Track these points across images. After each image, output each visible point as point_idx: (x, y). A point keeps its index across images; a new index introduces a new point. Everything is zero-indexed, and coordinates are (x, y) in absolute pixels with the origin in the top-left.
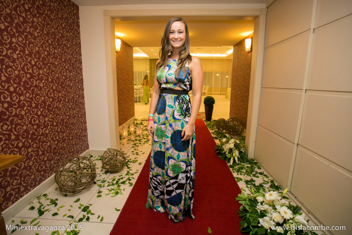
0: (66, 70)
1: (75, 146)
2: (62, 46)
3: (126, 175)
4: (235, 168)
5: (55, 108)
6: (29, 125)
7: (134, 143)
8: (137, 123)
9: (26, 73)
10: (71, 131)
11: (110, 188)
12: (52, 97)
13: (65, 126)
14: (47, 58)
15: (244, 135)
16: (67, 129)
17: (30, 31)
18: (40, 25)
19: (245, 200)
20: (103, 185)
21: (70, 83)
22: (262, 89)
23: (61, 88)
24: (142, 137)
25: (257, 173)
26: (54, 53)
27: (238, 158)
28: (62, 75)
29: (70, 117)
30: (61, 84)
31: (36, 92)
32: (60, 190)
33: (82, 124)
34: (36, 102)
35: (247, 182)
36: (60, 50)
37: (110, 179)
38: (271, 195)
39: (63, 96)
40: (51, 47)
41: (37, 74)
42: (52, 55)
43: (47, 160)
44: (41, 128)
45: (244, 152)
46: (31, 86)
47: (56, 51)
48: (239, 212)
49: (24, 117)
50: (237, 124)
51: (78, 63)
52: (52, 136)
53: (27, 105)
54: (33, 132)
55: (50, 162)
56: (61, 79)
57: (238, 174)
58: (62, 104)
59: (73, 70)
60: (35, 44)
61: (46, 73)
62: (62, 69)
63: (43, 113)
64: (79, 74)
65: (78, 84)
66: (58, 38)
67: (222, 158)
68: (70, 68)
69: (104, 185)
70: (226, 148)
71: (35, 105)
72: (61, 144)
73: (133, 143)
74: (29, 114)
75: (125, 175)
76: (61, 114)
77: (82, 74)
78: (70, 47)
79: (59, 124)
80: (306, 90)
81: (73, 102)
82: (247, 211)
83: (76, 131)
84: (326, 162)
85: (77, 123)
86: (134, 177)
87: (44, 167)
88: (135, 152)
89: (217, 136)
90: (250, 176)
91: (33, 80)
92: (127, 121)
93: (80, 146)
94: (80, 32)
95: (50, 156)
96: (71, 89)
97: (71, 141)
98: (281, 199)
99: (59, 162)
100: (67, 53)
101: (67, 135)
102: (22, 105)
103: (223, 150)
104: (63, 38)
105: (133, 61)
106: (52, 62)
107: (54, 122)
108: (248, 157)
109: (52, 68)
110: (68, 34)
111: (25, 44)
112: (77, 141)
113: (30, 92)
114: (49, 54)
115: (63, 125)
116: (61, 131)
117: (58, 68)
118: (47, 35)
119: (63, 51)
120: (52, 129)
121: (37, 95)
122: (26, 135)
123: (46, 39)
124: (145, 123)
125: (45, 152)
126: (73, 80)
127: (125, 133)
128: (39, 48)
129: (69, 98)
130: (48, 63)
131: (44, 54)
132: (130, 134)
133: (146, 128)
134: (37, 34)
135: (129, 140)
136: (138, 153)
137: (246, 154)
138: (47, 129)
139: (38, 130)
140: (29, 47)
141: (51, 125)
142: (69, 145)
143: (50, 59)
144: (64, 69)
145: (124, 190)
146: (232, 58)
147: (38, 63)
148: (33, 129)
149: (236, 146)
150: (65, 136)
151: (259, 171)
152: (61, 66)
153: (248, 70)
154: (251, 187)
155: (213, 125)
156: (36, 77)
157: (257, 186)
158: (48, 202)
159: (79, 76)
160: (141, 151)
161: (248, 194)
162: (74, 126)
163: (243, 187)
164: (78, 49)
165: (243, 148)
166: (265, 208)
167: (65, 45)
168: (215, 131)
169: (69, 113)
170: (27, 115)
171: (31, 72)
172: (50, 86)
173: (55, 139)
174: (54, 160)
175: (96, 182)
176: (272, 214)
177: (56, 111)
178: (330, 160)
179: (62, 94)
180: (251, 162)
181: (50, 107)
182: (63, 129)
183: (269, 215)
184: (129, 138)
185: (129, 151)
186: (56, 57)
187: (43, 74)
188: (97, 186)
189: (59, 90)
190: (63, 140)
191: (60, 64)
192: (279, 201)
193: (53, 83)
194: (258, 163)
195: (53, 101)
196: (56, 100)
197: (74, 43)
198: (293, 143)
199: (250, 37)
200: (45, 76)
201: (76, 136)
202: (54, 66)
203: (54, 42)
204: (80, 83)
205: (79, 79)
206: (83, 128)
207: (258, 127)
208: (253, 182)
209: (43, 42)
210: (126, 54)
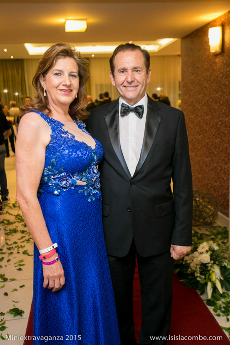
4: (218, 306)
27: (221, 281)
45: (229, 267)
67: (188, 284)
70: (194, 262)
165: (227, 260)
199: (218, 24)
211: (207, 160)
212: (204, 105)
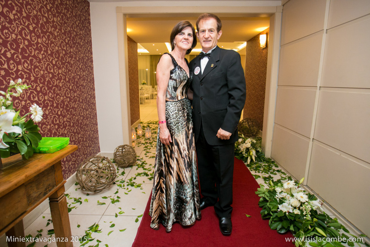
0: (80, 69)
1: (88, 148)
2: (77, 44)
4: (252, 167)
5: (72, 108)
6: (52, 125)
7: (146, 146)
8: (144, 127)
9: (49, 73)
10: (85, 132)
12: (69, 97)
13: (80, 127)
14: (65, 57)
15: (260, 136)
16: (82, 130)
17: (51, 30)
18: (59, 25)
19: (264, 193)
20: (122, 185)
21: (84, 82)
22: (278, 87)
23: (77, 88)
24: (152, 140)
25: (274, 170)
26: (70, 52)
27: (255, 156)
28: (77, 74)
29: (84, 118)
30: (76, 83)
31: (56, 91)
32: (82, 189)
33: (94, 125)
34: (56, 102)
36: (74, 49)
37: (128, 180)
38: (289, 183)
39: (78, 96)
40: (68, 46)
41: (57, 73)
42: (68, 54)
43: (66, 161)
44: (61, 128)
45: (260, 151)
46: (53, 86)
47: (72, 51)
48: (259, 203)
49: (48, 117)
50: (252, 125)
51: (90, 62)
52: (70, 137)
53: (50, 104)
54: (55, 132)
55: (69, 163)
56: (76, 78)
57: (256, 172)
58: (77, 104)
59: (85, 69)
60: (55, 43)
61: (64, 73)
62: (77, 68)
63: (62, 113)
64: (91, 73)
65: (90, 84)
66: (73, 37)
67: (239, 158)
68: (83, 67)
69: (124, 185)
70: (243, 147)
71: (56, 104)
73: (143, 146)
74: (52, 113)
76: (77, 114)
77: (93, 73)
78: (83, 45)
79: (75, 125)
80: (320, 87)
81: (86, 103)
82: (267, 201)
83: (89, 133)
84: (338, 153)
85: (90, 124)
87: (64, 168)
90: (268, 174)
91: (54, 80)
93: (93, 149)
94: (91, 30)
95: (68, 157)
96: (84, 89)
97: (85, 143)
98: (298, 187)
99: (76, 164)
100: (80, 52)
101: (82, 136)
102: (46, 105)
103: (240, 150)
104: (77, 36)
105: (137, 58)
106: (68, 61)
107: (71, 122)
108: (264, 156)
111: (47, 44)
112: (90, 143)
113: (52, 92)
114: (66, 54)
115: (78, 126)
116: (77, 132)
117: (73, 67)
118: (65, 33)
119: (77, 49)
120: (69, 129)
121: (58, 94)
122: (49, 134)
123: (64, 38)
124: (153, 126)
126: (86, 79)
127: (134, 137)
128: (58, 47)
129: (83, 98)
130: (65, 62)
131: (63, 53)
132: (138, 137)
133: (154, 131)
134: (56, 33)
135: (139, 143)
137: (263, 153)
138: (66, 129)
139: (59, 130)
140: (51, 47)
141: (68, 126)
142: (83, 147)
143: (67, 58)
144: (79, 68)
146: (246, 54)
147: (58, 62)
148: (55, 128)
149: (253, 145)
150: (80, 137)
151: (276, 169)
152: (76, 66)
153: (263, 68)
154: (269, 182)
156: (56, 77)
157: (275, 182)
158: (73, 201)
159: (91, 75)
161: (267, 189)
162: (87, 127)
163: (261, 183)
164: (90, 47)
165: (259, 148)
166: (283, 195)
167: (78, 43)
169: (83, 114)
170: (50, 114)
171: (53, 72)
172: (67, 86)
173: (72, 140)
174: (71, 161)
175: (116, 182)
176: (290, 200)
177: (72, 111)
178: (341, 151)
179: (77, 94)
180: (268, 161)
181: (68, 107)
182: (78, 130)
183: (287, 202)
184: (138, 141)
185: (141, 153)
186: (72, 56)
187: (62, 74)
188: (117, 186)
189: (74, 90)
190: (78, 141)
191: (75, 63)
192: (296, 189)
193: (70, 83)
194: (275, 161)
195: (70, 101)
196: (72, 100)
197: (86, 41)
198: (308, 138)
199: (265, 33)
200: (63, 76)
201: (89, 138)
202: (70, 66)
203: (70, 40)
204: (91, 82)
205: (91, 78)
206: (95, 129)
207: (274, 126)
208: (271, 179)
209: (62, 41)
210: (131, 51)
211: (257, 103)
212: (256, 75)
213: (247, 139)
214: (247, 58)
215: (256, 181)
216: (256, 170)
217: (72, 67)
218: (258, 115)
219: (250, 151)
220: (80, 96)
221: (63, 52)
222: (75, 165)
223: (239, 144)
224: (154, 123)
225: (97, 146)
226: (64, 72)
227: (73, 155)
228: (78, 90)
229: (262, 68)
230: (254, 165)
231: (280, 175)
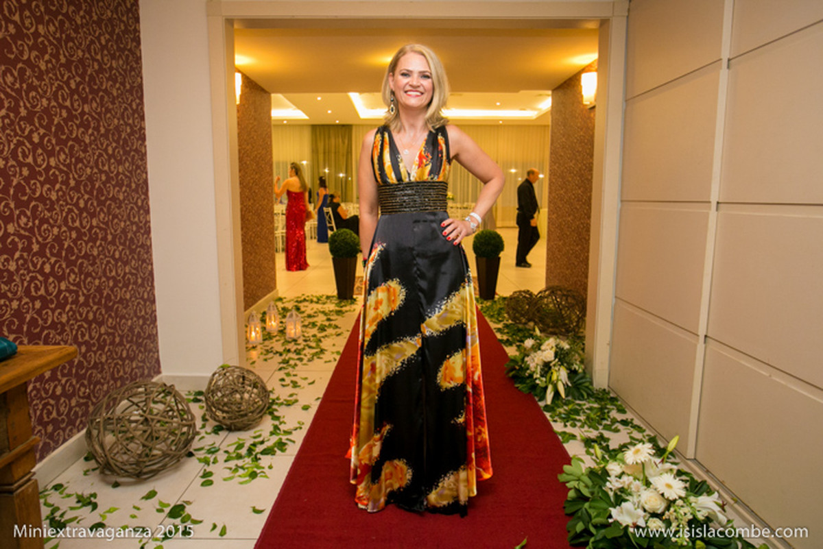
0: (110, 157)
1: (127, 362)
2: (101, 94)
3: (272, 434)
4: (558, 412)
5: (83, 257)
6: (25, 300)
7: (284, 360)
8: (284, 309)
9: (21, 165)
10: (118, 320)
11: (232, 464)
12: (76, 228)
13: (106, 306)
14: (67, 125)
16: (110, 316)
17: (29, 57)
18: (51, 43)
19: (579, 479)
20: (212, 460)
21: (118, 191)
22: (622, 206)
23: (98, 205)
24: (305, 343)
25: (614, 421)
26: (83, 113)
27: (566, 386)
28: (99, 169)
29: (116, 282)
30: (97, 193)
31: (41, 212)
32: (102, 472)
33: (145, 303)
34: (40, 239)
35: (588, 442)
36: (94, 105)
37: (228, 446)
38: (637, 451)
39: (101, 225)
40: (76, 97)
41: (44, 166)
42: (77, 119)
43: (62, 395)
44: (51, 309)
45: (580, 371)
46: (30, 199)
47: (86, 109)
48: (565, 505)
49: (15, 277)
50: (567, 305)
51: (137, 141)
52: (74, 332)
53: (20, 246)
54: (32, 318)
55: (69, 401)
56: (97, 181)
57: (566, 426)
58: (99, 247)
59: (124, 158)
60: (39, 90)
61: (64, 165)
62: (100, 155)
63: (56, 269)
64: (140, 168)
65: (136, 196)
66: (92, 74)
67: (524, 390)
68: (119, 152)
69: (215, 459)
70: (534, 362)
71: (38, 246)
72: (95, 354)
73: (280, 359)
74: (25, 270)
75: (269, 434)
76: (97, 274)
77: (145, 168)
78: (118, 97)
79: (91, 301)
80: (718, 203)
81: (124, 244)
82: (586, 499)
83: (129, 323)
84: (764, 371)
85: (133, 299)
86: (293, 439)
87: (54, 414)
88: (288, 380)
89: (511, 336)
90: (597, 429)
91: (35, 184)
92: (255, 301)
93: (141, 364)
94: (140, 58)
95: (68, 384)
96: (119, 208)
97: (119, 349)
98: (662, 461)
99: (90, 403)
100: (111, 113)
101: (110, 331)
102: (10, 247)
103: (528, 369)
104: (102, 74)
105: (271, 135)
106: (77, 135)
107: (81, 293)
108: (591, 383)
109: (77, 152)
110: (114, 62)
111: (19, 91)
112: (133, 349)
113: (29, 213)
114: (71, 117)
115: (99, 303)
116: (95, 320)
117: (90, 151)
118: (67, 65)
119: (102, 107)
120: (74, 312)
121: (44, 221)
122: (17, 323)
123: (65, 78)
124: (309, 308)
125: (59, 373)
126: (125, 183)
127: (255, 335)
128: (49, 100)
129: (116, 231)
130: (68, 139)
131: (61, 116)
132: (268, 336)
133: (311, 320)
134: (44, 64)
135: (268, 352)
136: (296, 383)
137: (588, 376)
138: (64, 311)
139: (44, 312)
140: (28, 99)
141: (72, 303)
142: (113, 359)
143: (73, 129)
144: (105, 155)
145: (270, 467)
146: (550, 123)
147: (46, 139)
148: (34, 309)
149: (561, 356)
150: (105, 334)
151: (620, 417)
152: (98, 148)
155: (501, 309)
156: (42, 175)
157: (614, 450)
158: (72, 502)
159: (139, 174)
160: (306, 379)
161: (590, 467)
162: (125, 308)
163: (577, 454)
164: (138, 101)
165: (578, 363)
166: (624, 482)
167: (106, 91)
168: (506, 326)
169: (114, 273)
170: (21, 272)
171: (32, 163)
172: (72, 199)
173: (80, 340)
174: (77, 397)
175: (194, 452)
176: (640, 495)
177: (85, 265)
178: (772, 366)
179: (99, 219)
180: (599, 397)
181: (72, 256)
182: (101, 313)
183: (635, 499)
184: (267, 346)
185: (270, 378)
186: (86, 123)
187: (57, 168)
188: (197, 461)
189: (92, 211)
190: (99, 343)
191: (94, 141)
192: (657, 466)
193: (79, 191)
194: (619, 398)
195: (79, 237)
196: (86, 236)
197: (128, 87)
198: (693, 333)
199: (593, 69)
200: (61, 173)
201: (131, 335)
202: (82, 148)
203: (82, 83)
204: (140, 193)
205: (139, 180)
206: (146, 313)
207: (615, 304)
208: (602, 443)
209: (59, 85)
210: (252, 113)
213: (545, 341)
214: (553, 132)
215: (563, 447)
216: (567, 421)
217: (88, 152)
218: (580, 278)
219: (553, 371)
220: (109, 228)
221: (61, 112)
222: (88, 407)
223: (526, 352)
224: (312, 301)
225: (152, 357)
226: (62, 164)
227: (85, 379)
228: (102, 210)
229: (589, 157)
230: (562, 407)
231: (628, 433)
